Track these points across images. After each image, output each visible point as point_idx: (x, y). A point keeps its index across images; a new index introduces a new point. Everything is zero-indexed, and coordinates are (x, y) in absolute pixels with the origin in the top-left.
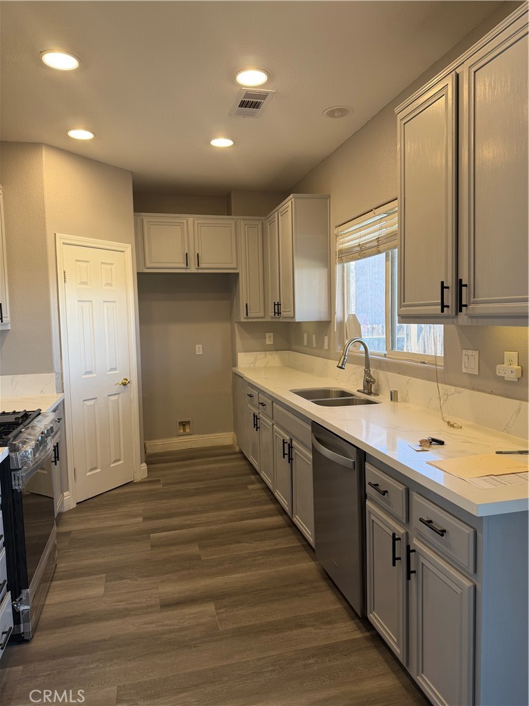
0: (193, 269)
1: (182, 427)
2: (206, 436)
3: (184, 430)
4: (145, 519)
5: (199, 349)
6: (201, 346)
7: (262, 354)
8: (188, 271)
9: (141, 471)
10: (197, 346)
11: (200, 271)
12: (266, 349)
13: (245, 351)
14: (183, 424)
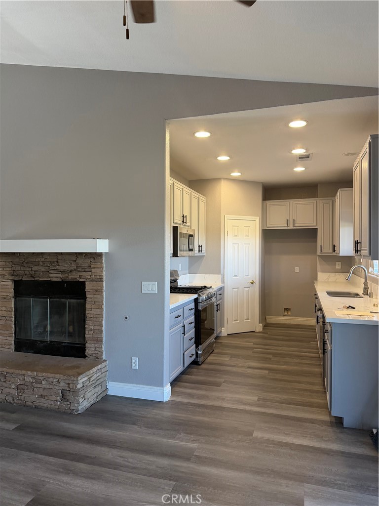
0: (291, 227)
1: (286, 312)
2: (300, 319)
3: (288, 313)
4: (254, 344)
5: (297, 270)
6: (298, 268)
7: (333, 274)
8: (288, 228)
9: (259, 327)
10: (296, 268)
11: (295, 228)
12: (336, 271)
13: (323, 272)
14: (287, 310)
